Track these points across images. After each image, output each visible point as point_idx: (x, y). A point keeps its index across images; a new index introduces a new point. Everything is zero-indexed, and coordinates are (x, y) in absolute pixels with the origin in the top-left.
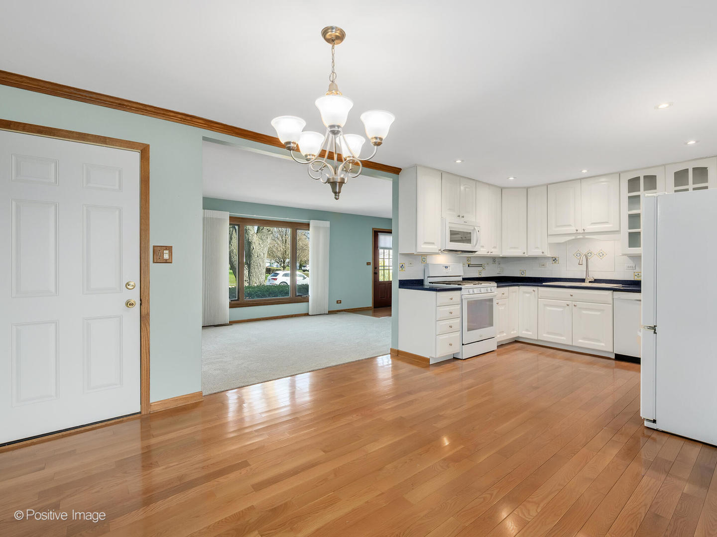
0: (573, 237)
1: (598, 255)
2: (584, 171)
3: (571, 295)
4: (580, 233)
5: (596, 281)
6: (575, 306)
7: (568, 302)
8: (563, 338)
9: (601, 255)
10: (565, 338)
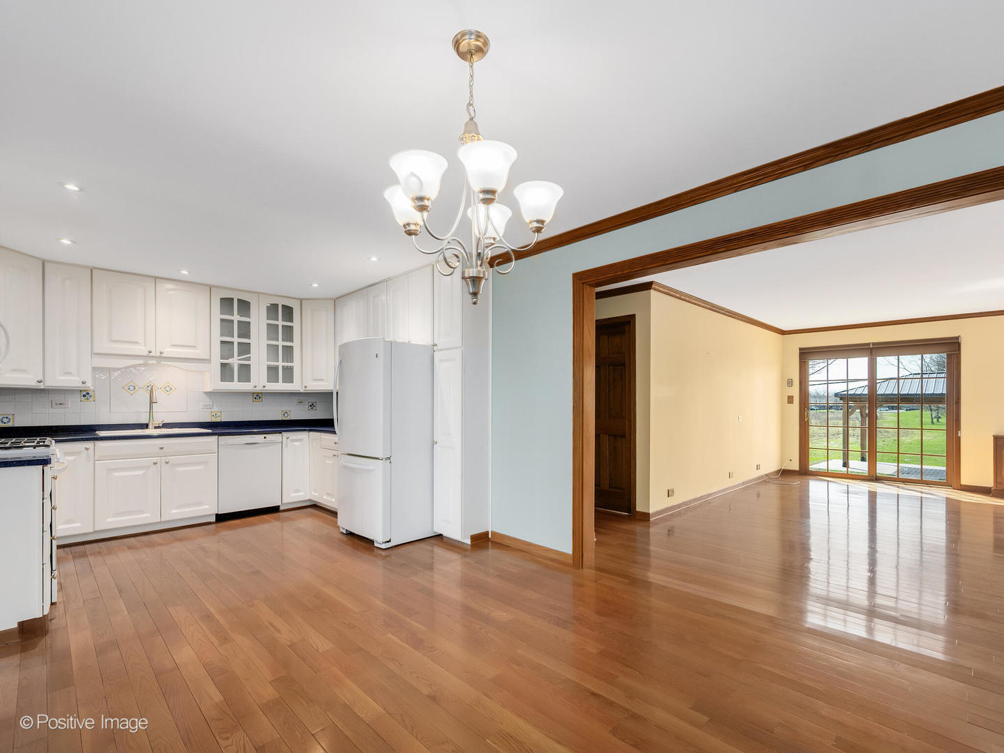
0: (141, 362)
1: (163, 388)
2: (185, 272)
3: (162, 448)
4: (153, 356)
5: (165, 426)
6: (166, 463)
7: (155, 460)
8: (145, 515)
9: (168, 389)
10: (149, 515)
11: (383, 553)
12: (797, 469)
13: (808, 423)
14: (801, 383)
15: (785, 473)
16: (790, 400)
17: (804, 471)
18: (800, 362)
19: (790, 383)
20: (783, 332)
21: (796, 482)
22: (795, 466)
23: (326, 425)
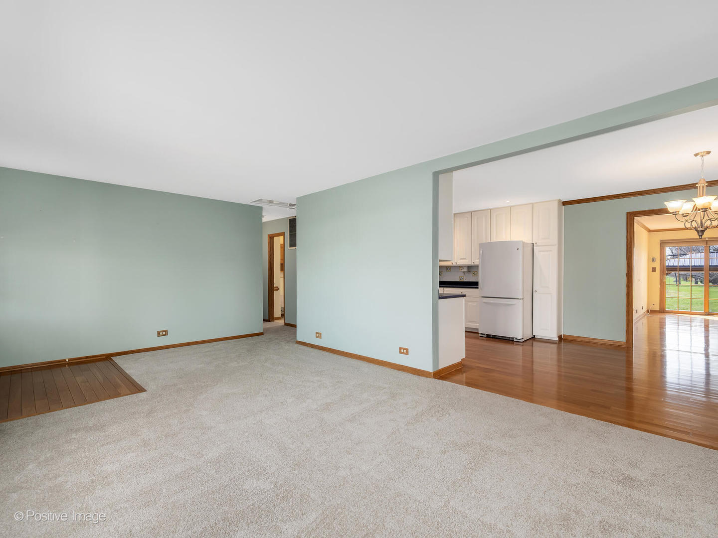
11: (521, 344)
12: (659, 310)
13: (665, 283)
14: (661, 260)
15: (651, 312)
16: (654, 270)
17: (662, 311)
18: (660, 248)
19: (654, 260)
20: (650, 231)
21: (657, 317)
22: (657, 308)
23: (474, 285)
